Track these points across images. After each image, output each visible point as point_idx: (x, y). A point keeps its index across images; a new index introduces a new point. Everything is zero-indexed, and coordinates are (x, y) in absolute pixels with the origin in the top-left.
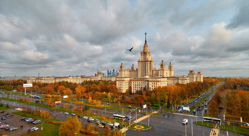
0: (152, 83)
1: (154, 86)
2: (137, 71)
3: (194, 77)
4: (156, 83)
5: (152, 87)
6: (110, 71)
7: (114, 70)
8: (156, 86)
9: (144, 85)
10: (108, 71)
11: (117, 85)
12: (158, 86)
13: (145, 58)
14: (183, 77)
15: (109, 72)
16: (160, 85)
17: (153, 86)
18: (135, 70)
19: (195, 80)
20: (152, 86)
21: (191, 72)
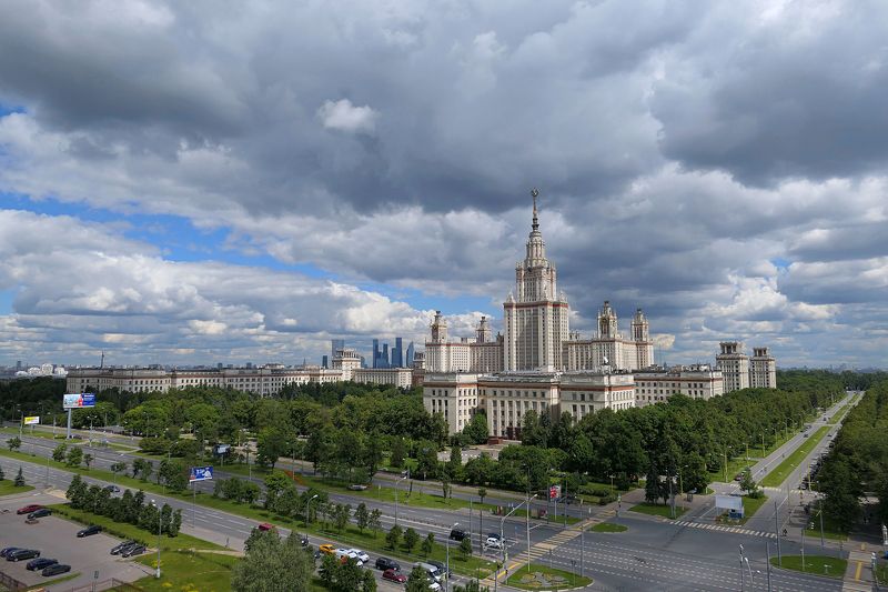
0: (574, 396)
1: (583, 407)
2: (502, 346)
3: (741, 369)
4: (591, 397)
5: (575, 410)
6: (386, 346)
7: (399, 341)
8: (591, 407)
9: (539, 402)
10: (376, 347)
11: (427, 402)
12: (597, 408)
13: (531, 291)
14: (698, 371)
15: (381, 350)
16: (607, 405)
17: (579, 409)
18: (493, 340)
19: (744, 383)
20: (575, 407)
21: (729, 347)
